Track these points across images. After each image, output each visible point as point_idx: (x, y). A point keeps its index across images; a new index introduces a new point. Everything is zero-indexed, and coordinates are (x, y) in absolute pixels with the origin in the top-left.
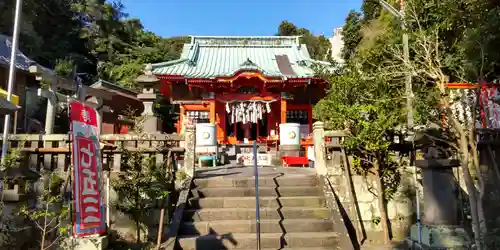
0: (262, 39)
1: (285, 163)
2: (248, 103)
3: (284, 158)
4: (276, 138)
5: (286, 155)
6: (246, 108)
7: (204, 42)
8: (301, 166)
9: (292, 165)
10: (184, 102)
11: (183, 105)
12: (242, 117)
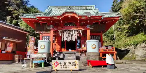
0: (79, 7)
1: (90, 65)
2: (70, 31)
3: (89, 61)
4: (85, 49)
5: (91, 59)
6: (69, 34)
7: (54, 8)
8: (101, 67)
9: (94, 67)
10: (42, 32)
11: (41, 33)
12: (67, 38)
